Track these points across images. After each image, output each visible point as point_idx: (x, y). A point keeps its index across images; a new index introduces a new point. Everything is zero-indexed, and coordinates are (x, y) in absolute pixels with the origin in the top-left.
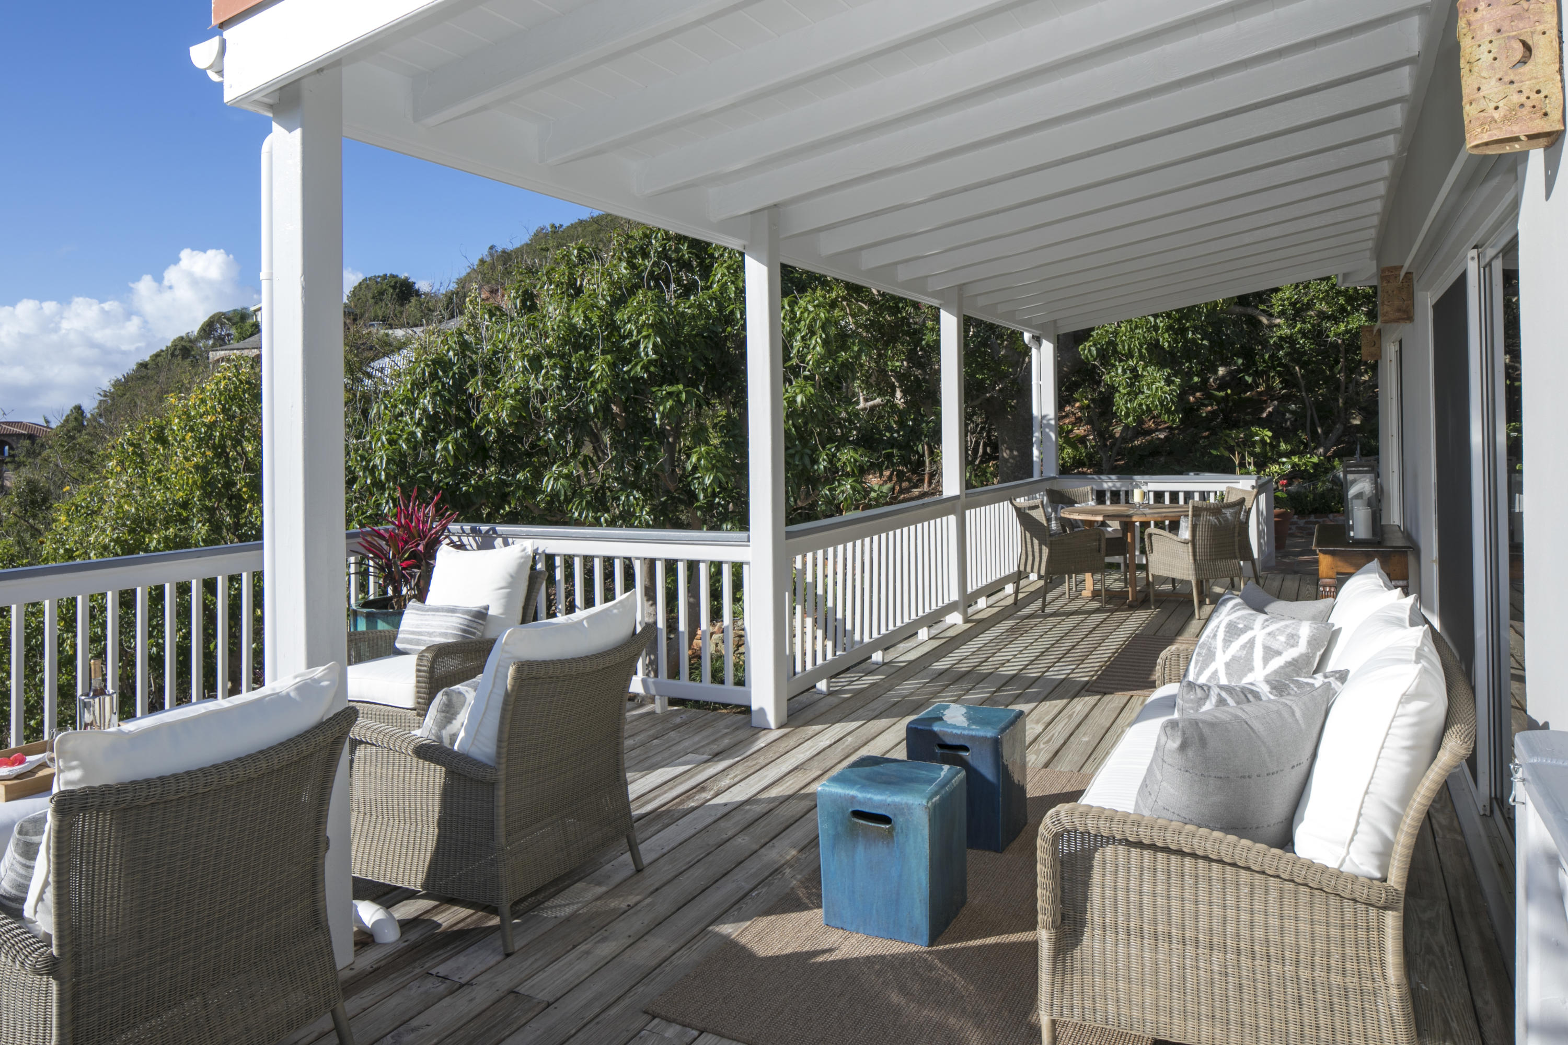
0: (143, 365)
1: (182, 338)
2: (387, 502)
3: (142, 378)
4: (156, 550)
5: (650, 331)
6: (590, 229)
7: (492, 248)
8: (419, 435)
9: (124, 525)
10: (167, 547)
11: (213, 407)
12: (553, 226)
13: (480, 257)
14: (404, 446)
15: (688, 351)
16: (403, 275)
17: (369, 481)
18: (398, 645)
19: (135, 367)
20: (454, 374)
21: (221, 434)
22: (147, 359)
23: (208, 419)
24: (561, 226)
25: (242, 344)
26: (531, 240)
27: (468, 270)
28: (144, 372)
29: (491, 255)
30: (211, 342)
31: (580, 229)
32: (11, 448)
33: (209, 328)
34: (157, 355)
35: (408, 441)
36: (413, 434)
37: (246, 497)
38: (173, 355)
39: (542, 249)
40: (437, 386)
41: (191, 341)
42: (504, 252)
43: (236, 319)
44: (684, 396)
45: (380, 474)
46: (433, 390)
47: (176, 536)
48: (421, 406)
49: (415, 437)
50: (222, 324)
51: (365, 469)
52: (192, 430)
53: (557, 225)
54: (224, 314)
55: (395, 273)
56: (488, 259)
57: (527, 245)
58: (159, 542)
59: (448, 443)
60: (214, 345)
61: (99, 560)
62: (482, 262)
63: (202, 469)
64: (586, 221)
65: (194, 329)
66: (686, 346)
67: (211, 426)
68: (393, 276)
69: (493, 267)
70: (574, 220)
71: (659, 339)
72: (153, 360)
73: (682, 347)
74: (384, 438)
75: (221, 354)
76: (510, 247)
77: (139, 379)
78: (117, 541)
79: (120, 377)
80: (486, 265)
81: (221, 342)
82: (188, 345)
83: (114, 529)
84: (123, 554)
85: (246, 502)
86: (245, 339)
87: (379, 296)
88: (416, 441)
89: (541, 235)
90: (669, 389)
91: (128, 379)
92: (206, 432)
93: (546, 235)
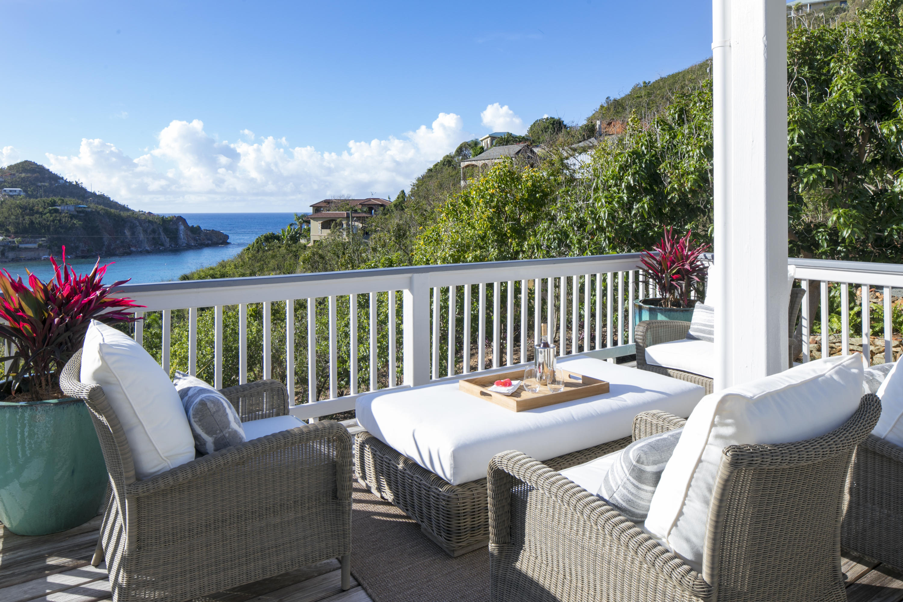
0: (430, 170)
1: (448, 156)
2: (605, 240)
3: (430, 176)
4: (470, 262)
5: (796, 125)
6: (668, 82)
7: (608, 98)
8: (625, 198)
9: (455, 247)
10: (476, 261)
11: (493, 185)
12: (645, 83)
13: (600, 104)
14: (616, 205)
15: (821, 140)
16: (556, 117)
17: (595, 227)
18: (691, 332)
19: (426, 171)
20: (646, 160)
21: (497, 200)
22: (432, 167)
23: (491, 191)
24: (650, 82)
25: (476, 158)
26: (631, 92)
27: (594, 112)
28: (431, 174)
29: (607, 103)
30: (461, 158)
31: (661, 83)
32: (375, 211)
33: (460, 150)
34: (436, 165)
35: (618, 202)
36: (621, 198)
37: (509, 235)
38: (444, 164)
39: (638, 97)
40: (636, 168)
41: (451, 157)
42: (615, 100)
43: (473, 145)
44: (824, 171)
45: (603, 223)
46: (633, 171)
47: (481, 256)
48: (625, 180)
49: (623, 200)
50: (466, 148)
51: (593, 219)
52: (483, 197)
53: (647, 82)
54: (467, 143)
55: (553, 117)
56: (606, 105)
57: (629, 95)
58: (473, 258)
59: (644, 203)
60: (462, 159)
61: (443, 265)
62: (602, 107)
63: (490, 219)
64: (665, 78)
65: (453, 151)
66: (819, 137)
67: (492, 195)
68: (552, 118)
69: (608, 109)
70: (658, 78)
71: (802, 131)
72: (434, 168)
73: (816, 137)
74: (603, 200)
75: (467, 163)
76: (618, 97)
77: (428, 177)
78: (451, 256)
79: (420, 176)
80: (604, 109)
81: (465, 158)
82: (450, 159)
83: (450, 249)
84: (453, 263)
85: (509, 238)
86: (477, 155)
87: (546, 129)
88: (623, 202)
89: (637, 88)
90: (810, 167)
91: (424, 177)
92: (490, 199)
93: (640, 88)
